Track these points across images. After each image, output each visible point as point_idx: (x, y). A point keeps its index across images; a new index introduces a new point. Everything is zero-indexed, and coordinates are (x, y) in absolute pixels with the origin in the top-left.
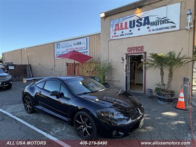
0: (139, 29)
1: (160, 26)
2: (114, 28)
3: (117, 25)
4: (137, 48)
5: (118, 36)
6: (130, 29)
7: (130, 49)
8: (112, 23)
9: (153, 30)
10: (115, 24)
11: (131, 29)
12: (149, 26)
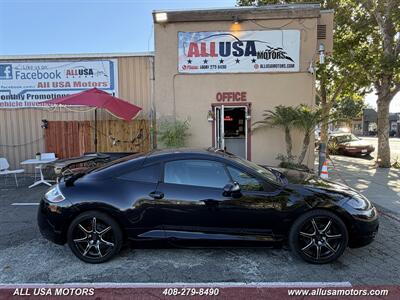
0: (238, 61)
1: (271, 61)
2: (187, 49)
3: (194, 45)
4: (234, 95)
5: (196, 68)
6: (220, 58)
7: (221, 96)
8: (181, 38)
9: (262, 66)
10: (189, 42)
11: (223, 58)
12: (255, 58)
